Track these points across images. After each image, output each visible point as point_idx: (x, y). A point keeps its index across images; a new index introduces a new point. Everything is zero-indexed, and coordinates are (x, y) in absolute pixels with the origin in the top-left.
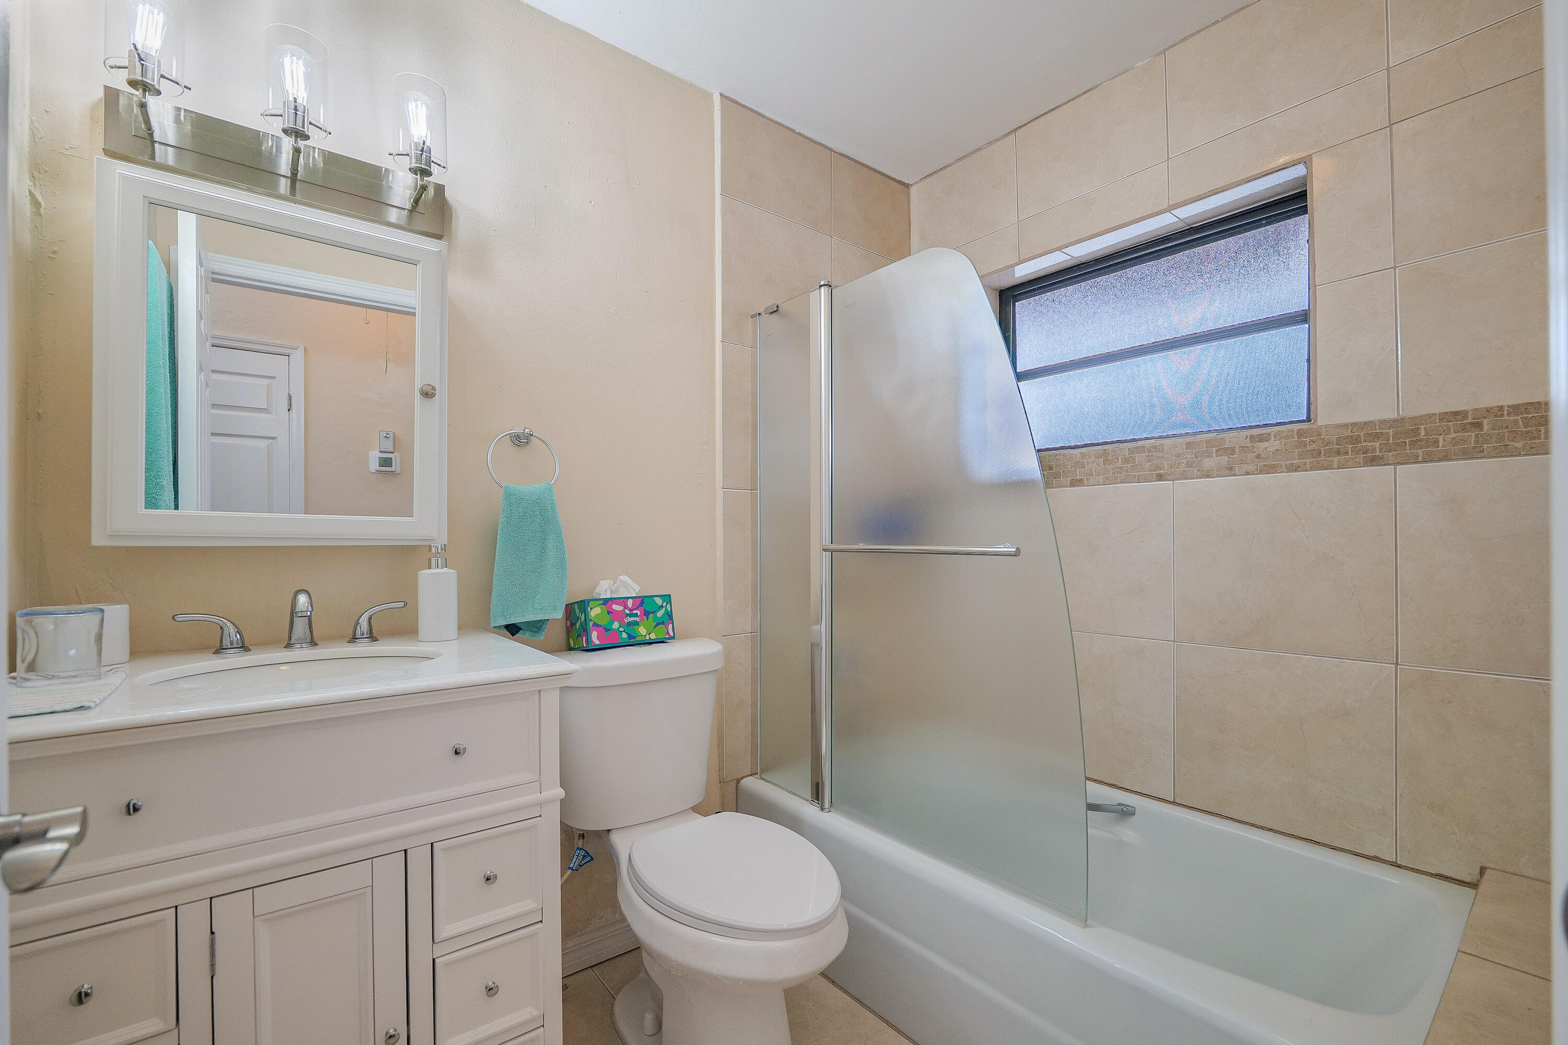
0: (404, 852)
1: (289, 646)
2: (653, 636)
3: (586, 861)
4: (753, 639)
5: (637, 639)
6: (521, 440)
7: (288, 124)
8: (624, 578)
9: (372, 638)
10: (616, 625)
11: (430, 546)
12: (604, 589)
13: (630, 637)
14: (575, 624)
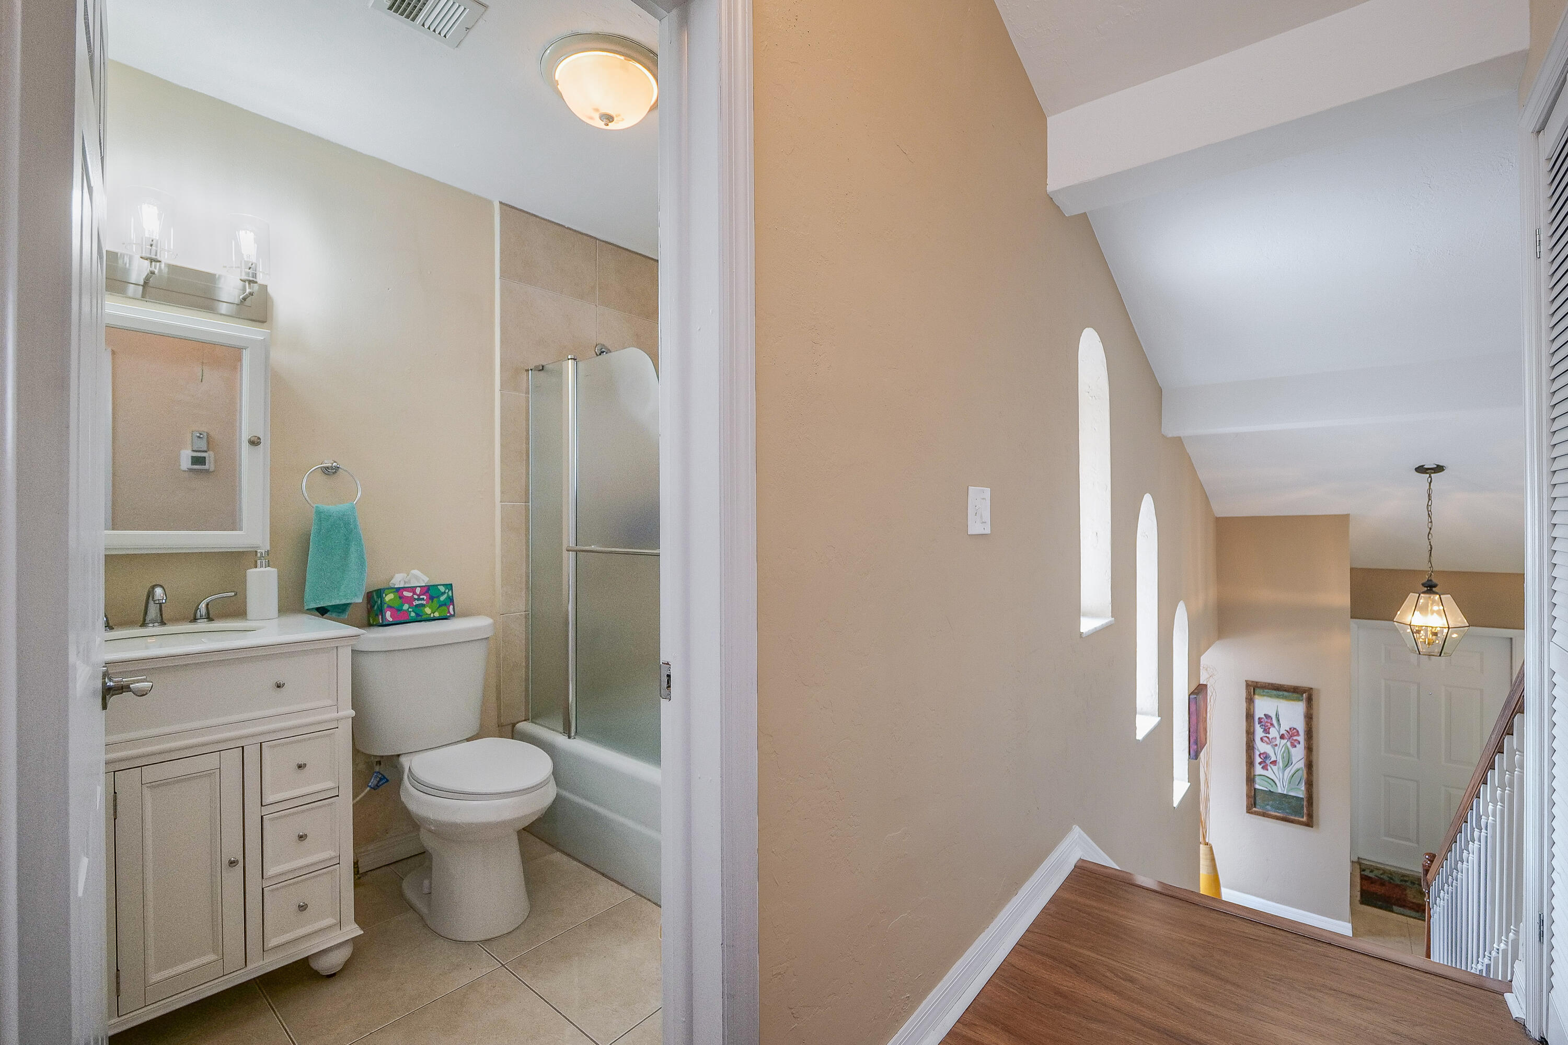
0: (241, 748)
1: (144, 624)
2: (437, 614)
3: (382, 782)
4: (526, 617)
5: (423, 617)
6: (330, 471)
7: (145, 253)
8: (416, 572)
9: (209, 618)
10: (406, 607)
11: (256, 552)
12: (398, 581)
13: (417, 615)
14: (374, 606)
